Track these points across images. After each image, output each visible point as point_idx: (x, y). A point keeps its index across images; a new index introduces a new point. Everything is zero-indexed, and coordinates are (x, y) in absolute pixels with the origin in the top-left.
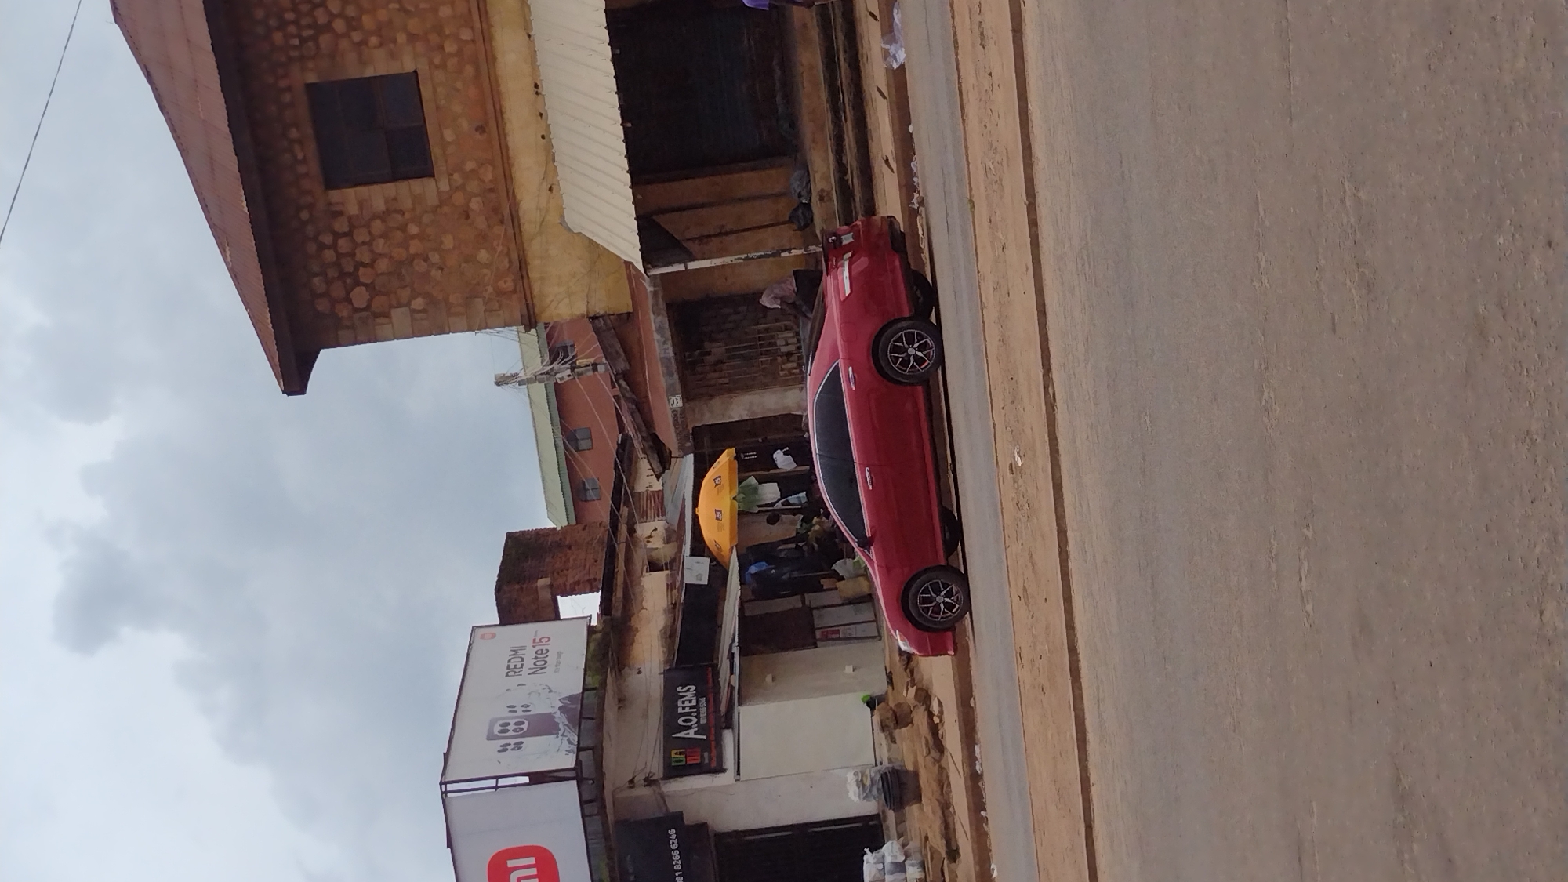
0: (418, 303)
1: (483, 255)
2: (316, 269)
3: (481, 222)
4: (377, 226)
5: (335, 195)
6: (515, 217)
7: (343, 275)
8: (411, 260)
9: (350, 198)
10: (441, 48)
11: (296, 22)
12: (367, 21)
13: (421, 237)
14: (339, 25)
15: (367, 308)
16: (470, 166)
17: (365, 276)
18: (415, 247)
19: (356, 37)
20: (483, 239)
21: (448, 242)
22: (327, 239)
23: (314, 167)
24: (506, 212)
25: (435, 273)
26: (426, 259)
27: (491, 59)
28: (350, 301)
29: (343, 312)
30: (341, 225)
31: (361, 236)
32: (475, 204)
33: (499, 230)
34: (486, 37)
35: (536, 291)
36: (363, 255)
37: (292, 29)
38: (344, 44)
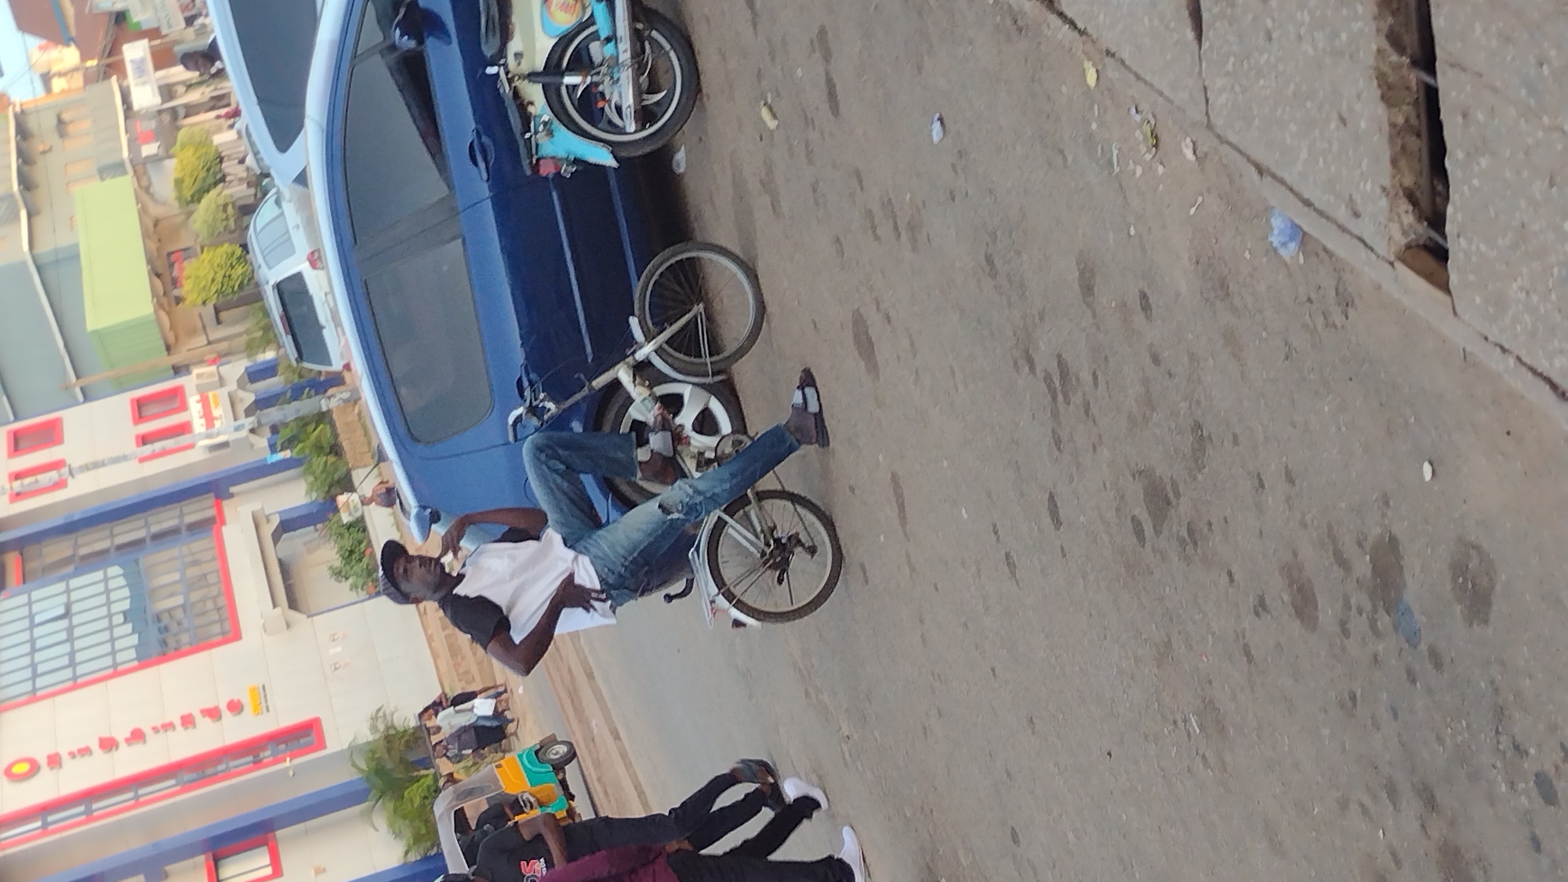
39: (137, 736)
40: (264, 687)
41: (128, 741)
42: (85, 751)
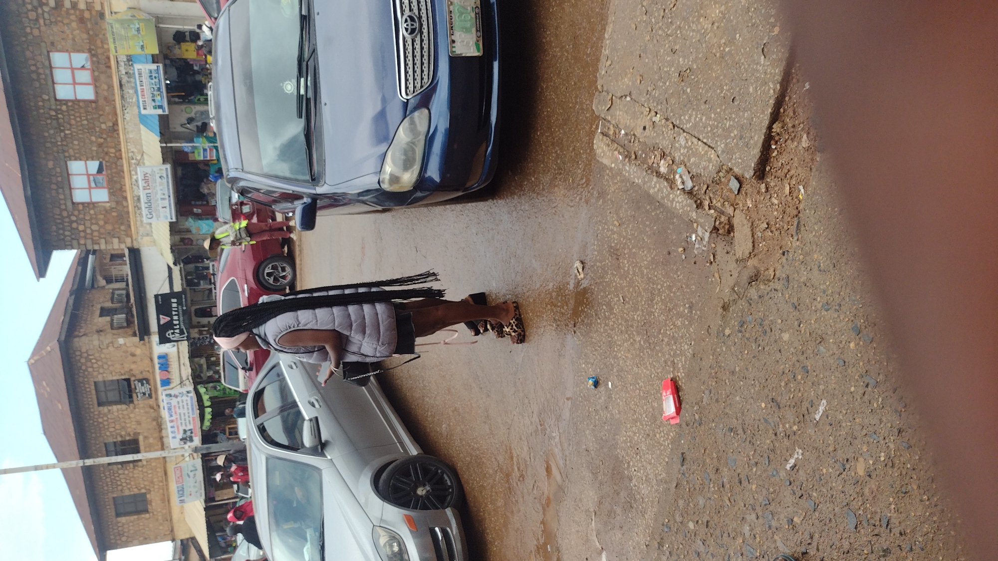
0: (141, 539)
1: (161, 528)
2: (111, 534)
3: (161, 521)
4: (131, 524)
5: (119, 519)
6: (171, 520)
7: (119, 535)
8: (140, 530)
9: (123, 520)
10: (153, 487)
11: (111, 485)
12: (132, 483)
13: (143, 525)
14: (124, 484)
15: (126, 541)
16: (159, 510)
17: (125, 534)
18: (141, 527)
19: (129, 486)
20: (161, 524)
21: (151, 526)
22: (115, 528)
23: (113, 513)
24: (169, 520)
25: (147, 532)
26: (144, 529)
27: (168, 489)
28: (120, 539)
29: (119, 542)
30: (120, 525)
31: (126, 526)
32: (160, 518)
33: (166, 522)
34: (167, 485)
35: (176, 533)
36: (126, 530)
37: (110, 486)
38: (125, 488)
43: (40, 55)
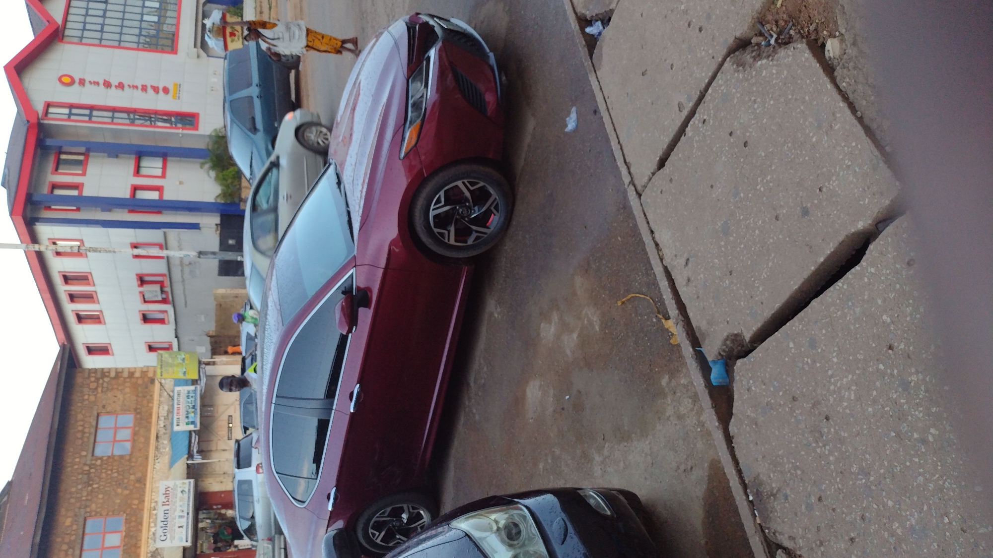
39: (121, 86)
40: (180, 85)
41: (116, 87)
42: (97, 83)
43: (90, 416)
